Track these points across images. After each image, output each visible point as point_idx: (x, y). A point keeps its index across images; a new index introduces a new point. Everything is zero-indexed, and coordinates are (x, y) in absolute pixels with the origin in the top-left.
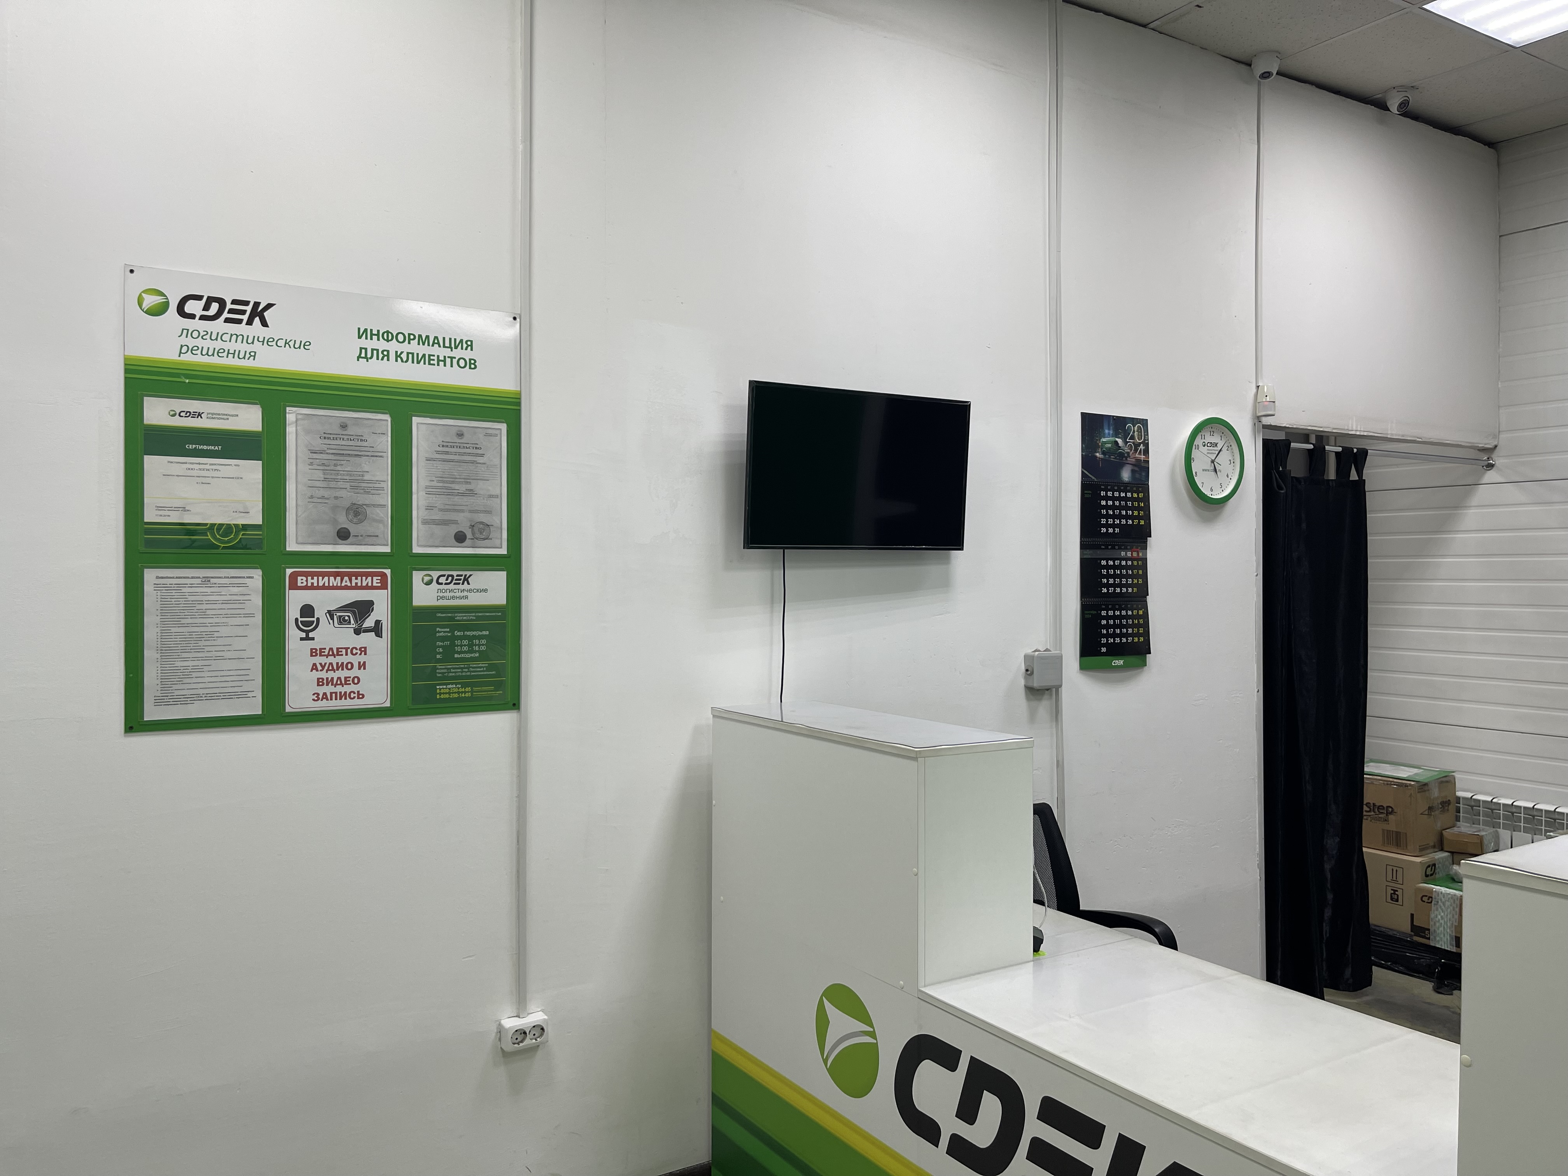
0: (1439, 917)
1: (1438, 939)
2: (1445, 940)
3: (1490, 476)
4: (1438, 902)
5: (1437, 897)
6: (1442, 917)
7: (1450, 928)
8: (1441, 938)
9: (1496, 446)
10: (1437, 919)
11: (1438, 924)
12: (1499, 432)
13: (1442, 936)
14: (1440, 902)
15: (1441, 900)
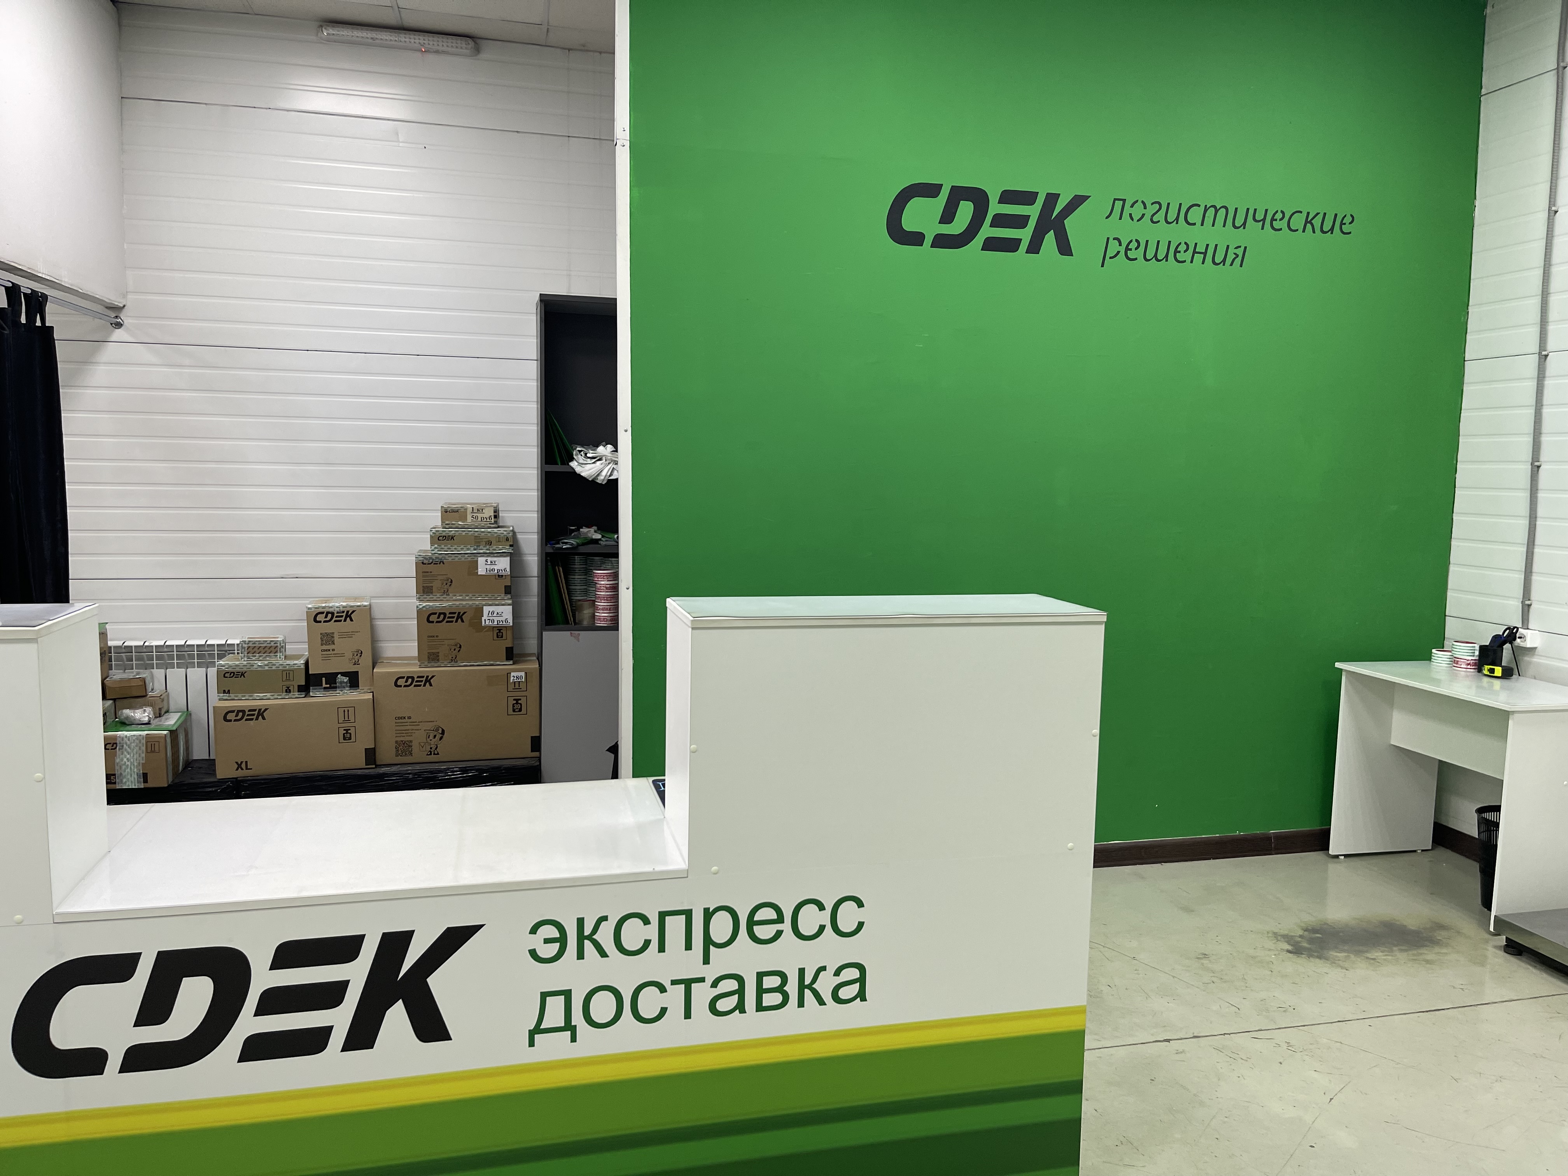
0: (125, 760)
1: (124, 780)
2: (133, 779)
3: (118, 334)
4: (123, 746)
5: (122, 742)
6: (128, 759)
7: (137, 768)
8: (128, 780)
9: (124, 306)
10: (123, 763)
11: (124, 767)
12: (127, 292)
13: (129, 777)
14: (125, 745)
15: (126, 744)
